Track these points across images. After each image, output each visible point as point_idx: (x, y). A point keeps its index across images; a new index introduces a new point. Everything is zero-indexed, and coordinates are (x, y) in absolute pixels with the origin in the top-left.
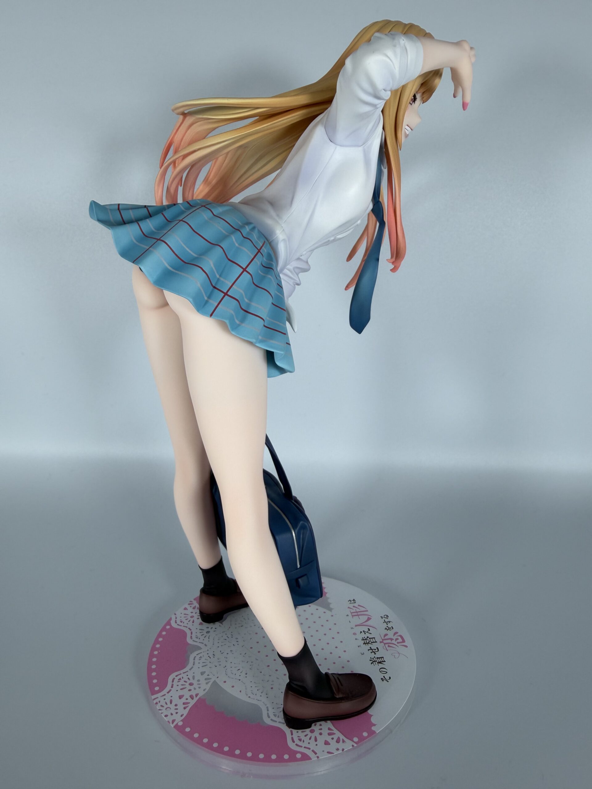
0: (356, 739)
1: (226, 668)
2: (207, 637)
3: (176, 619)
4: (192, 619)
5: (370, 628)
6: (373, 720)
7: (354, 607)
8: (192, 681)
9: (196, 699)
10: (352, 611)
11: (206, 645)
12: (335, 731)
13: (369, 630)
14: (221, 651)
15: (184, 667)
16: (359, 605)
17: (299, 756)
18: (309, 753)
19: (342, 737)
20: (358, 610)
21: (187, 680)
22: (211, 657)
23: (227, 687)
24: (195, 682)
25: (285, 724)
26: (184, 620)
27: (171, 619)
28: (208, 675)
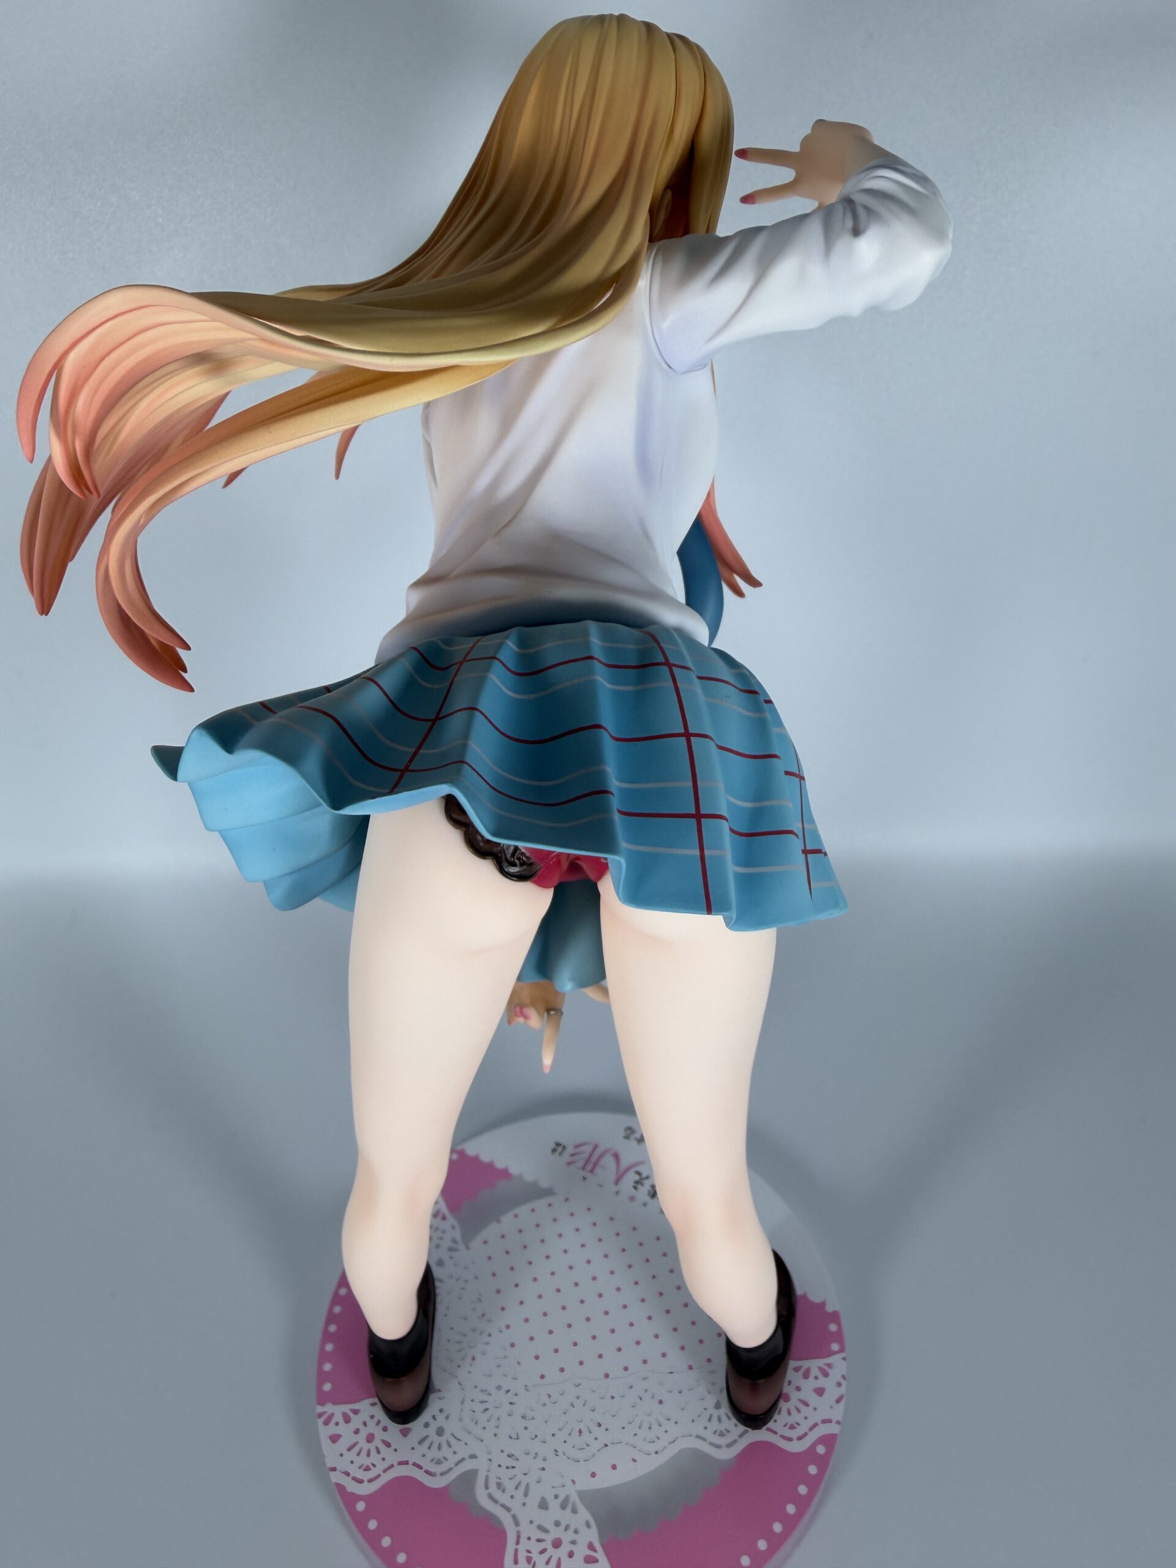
0: (835, 1347)
1: (560, 1453)
2: (453, 1441)
3: (352, 1475)
4: (377, 1442)
5: (639, 1169)
6: (815, 1297)
7: (573, 1155)
8: (549, 1538)
9: (600, 1555)
10: (581, 1163)
11: (473, 1457)
12: (806, 1364)
13: (638, 1173)
14: (510, 1437)
15: (502, 1534)
16: (577, 1146)
17: (821, 1450)
18: (823, 1430)
19: (821, 1362)
20: (586, 1156)
21: (542, 1546)
22: (510, 1462)
23: (607, 1480)
24: (555, 1533)
25: (749, 1429)
26: (364, 1460)
27: (340, 1488)
28: (556, 1497)
